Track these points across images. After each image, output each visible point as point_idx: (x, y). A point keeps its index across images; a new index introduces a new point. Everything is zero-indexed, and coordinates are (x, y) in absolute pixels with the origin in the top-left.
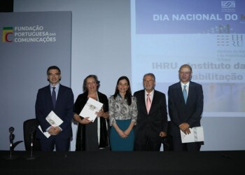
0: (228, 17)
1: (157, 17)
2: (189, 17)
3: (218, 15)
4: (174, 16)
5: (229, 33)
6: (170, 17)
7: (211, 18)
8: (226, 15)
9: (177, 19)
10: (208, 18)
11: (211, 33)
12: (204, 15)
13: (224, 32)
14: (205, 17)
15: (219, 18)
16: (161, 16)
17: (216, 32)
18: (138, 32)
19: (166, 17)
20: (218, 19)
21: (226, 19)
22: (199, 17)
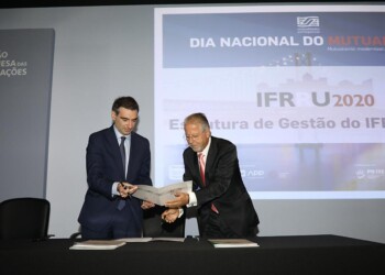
0: (308, 41)
1: (196, 42)
2: (247, 42)
3: (292, 38)
4: (222, 40)
5: (310, 65)
6: (218, 42)
7: (282, 43)
8: (305, 38)
9: (228, 44)
10: (276, 43)
11: (281, 64)
12: (270, 39)
13: (303, 63)
14: (272, 41)
15: (295, 42)
16: (202, 40)
17: (289, 64)
18: (166, 65)
19: (211, 42)
20: (292, 44)
21: (305, 44)
22: (262, 41)
